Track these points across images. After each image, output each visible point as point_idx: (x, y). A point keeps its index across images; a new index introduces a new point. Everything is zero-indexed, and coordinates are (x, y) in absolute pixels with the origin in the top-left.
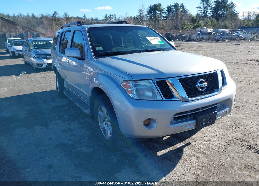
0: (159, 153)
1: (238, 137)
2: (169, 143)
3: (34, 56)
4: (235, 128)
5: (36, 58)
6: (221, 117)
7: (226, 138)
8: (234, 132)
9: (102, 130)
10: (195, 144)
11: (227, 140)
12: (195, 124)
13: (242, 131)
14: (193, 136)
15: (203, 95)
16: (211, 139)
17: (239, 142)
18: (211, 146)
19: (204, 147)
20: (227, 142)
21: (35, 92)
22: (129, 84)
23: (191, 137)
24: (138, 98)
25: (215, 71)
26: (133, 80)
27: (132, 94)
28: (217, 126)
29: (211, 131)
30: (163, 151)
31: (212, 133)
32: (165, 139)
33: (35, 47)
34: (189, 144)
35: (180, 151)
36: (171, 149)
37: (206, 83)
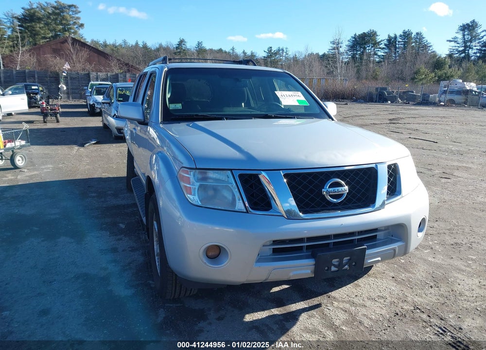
0: (248, 318)
1: (427, 307)
2: (280, 300)
3: (115, 115)
4: (431, 287)
5: (116, 117)
6: (379, 259)
7: (401, 304)
8: (424, 296)
10: (329, 308)
11: (401, 310)
12: (314, 266)
13: (442, 296)
14: (333, 292)
15: (339, 209)
16: (368, 303)
17: (424, 316)
18: (360, 317)
19: (343, 316)
20: (397, 314)
21: (96, 176)
22: (188, 174)
23: (328, 293)
24: (200, 203)
25: (373, 166)
26: (196, 169)
27: (191, 194)
28: (393, 277)
29: (375, 286)
30: (259, 313)
31: (377, 291)
32: (276, 289)
33: (120, 99)
34: (318, 306)
35: (293, 317)
36: (275, 311)
37: (346, 188)
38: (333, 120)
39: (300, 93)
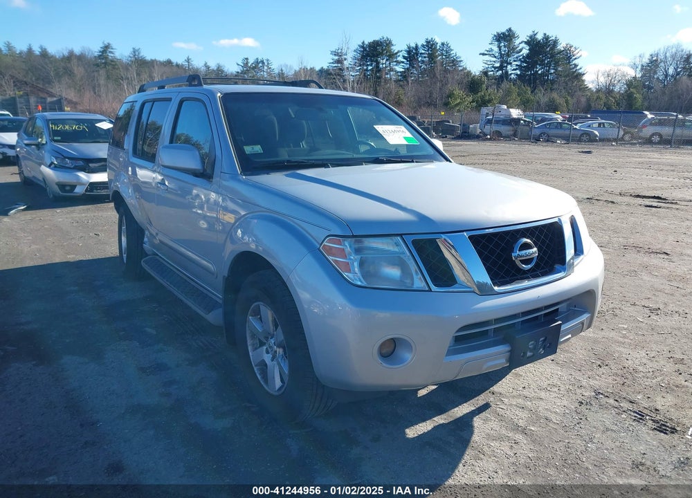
0: (412, 432)
1: (609, 390)
2: (436, 404)
3: (52, 163)
4: (599, 365)
5: (55, 167)
6: (570, 336)
7: (579, 391)
8: (597, 377)
9: (255, 369)
10: (501, 406)
11: (582, 397)
12: (508, 354)
13: (616, 374)
14: (494, 387)
15: (527, 278)
16: (543, 394)
17: (611, 401)
18: (543, 413)
19: (524, 415)
20: (582, 403)
21: (57, 260)
22: (341, 245)
23: (489, 388)
24: (364, 284)
25: (556, 220)
26: (353, 236)
27: (349, 271)
28: (553, 360)
29: (539, 374)
30: (420, 425)
31: (544, 379)
32: (422, 393)
33: (55, 138)
34: (486, 407)
35: (464, 425)
36: (440, 420)
37: (535, 249)
38: (450, 162)
39: (403, 128)
